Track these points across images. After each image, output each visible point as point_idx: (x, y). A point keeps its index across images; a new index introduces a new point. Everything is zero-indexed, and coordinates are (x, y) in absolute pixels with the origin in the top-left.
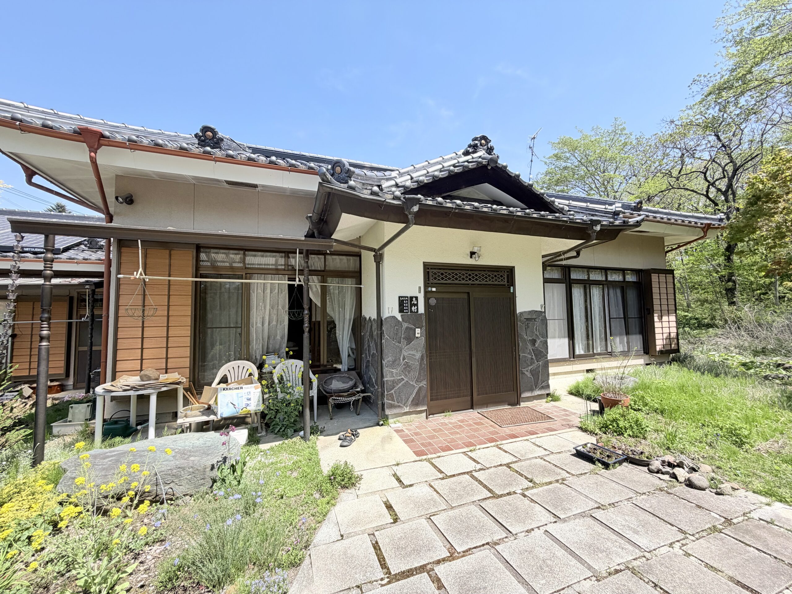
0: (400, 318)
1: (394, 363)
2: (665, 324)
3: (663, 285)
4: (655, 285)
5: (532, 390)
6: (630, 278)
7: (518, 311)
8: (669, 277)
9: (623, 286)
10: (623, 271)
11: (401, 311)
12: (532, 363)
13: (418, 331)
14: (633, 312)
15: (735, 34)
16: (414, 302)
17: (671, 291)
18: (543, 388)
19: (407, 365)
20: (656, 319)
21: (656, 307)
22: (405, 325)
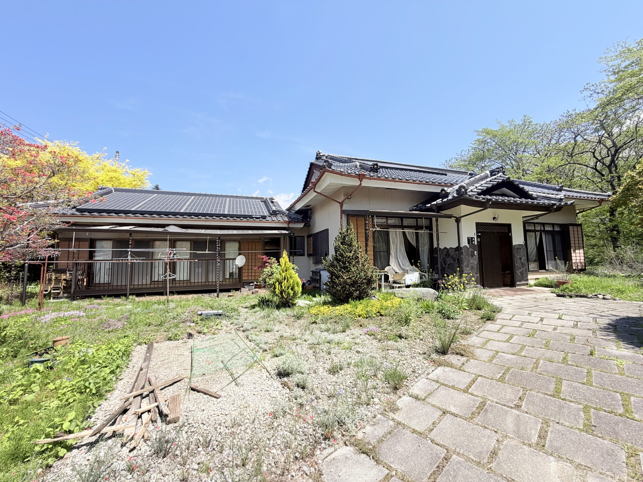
0: (468, 247)
1: (467, 266)
2: (578, 255)
3: (576, 233)
4: (571, 233)
5: (520, 281)
6: (557, 229)
7: (514, 244)
8: (579, 228)
9: (552, 233)
10: (553, 225)
11: (469, 243)
12: (520, 269)
13: (475, 252)
14: (559, 248)
15: (615, 68)
16: (473, 240)
17: (580, 236)
18: (525, 280)
19: (472, 267)
20: (572, 252)
21: (572, 245)
22: (471, 249)
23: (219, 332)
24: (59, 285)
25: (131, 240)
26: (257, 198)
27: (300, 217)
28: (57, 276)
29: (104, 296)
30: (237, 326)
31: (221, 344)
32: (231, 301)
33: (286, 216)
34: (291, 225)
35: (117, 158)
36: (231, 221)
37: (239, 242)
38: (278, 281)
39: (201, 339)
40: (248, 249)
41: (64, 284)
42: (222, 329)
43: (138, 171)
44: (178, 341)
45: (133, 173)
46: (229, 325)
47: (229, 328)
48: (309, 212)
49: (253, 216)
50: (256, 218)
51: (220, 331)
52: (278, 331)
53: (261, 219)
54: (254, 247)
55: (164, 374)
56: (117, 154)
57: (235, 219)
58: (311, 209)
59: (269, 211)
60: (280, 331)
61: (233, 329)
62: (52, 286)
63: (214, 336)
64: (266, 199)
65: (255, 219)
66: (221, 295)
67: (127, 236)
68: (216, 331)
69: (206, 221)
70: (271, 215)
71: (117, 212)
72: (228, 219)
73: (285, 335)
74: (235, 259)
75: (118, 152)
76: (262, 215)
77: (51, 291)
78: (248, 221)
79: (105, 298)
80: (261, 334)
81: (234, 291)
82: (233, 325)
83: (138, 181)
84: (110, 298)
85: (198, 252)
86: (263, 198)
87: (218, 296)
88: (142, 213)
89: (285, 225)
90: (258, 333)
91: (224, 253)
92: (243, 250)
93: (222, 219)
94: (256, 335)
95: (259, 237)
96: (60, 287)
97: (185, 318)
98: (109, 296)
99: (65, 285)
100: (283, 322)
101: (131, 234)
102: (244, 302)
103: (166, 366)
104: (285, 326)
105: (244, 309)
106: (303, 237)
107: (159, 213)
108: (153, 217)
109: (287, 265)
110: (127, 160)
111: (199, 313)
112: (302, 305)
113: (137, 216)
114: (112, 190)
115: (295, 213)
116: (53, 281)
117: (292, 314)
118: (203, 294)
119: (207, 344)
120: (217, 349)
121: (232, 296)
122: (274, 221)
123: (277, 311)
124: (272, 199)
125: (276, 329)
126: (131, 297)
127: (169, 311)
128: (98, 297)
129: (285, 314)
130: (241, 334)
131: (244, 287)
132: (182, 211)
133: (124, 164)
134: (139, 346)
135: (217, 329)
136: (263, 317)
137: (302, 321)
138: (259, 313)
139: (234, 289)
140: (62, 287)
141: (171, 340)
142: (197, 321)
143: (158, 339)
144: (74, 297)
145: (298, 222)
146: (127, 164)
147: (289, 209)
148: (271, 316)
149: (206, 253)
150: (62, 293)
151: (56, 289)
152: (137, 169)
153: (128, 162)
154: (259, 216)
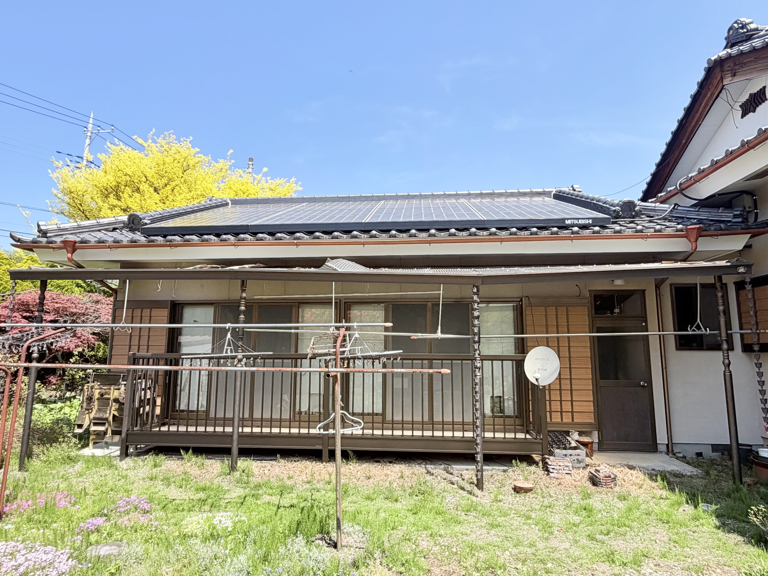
24: (105, 412)
25: (243, 302)
28: (103, 391)
29: (187, 449)
35: (250, 170)
36: (500, 242)
41: (113, 410)
50: (579, 226)
54: (563, 321)
56: (251, 163)
57: (515, 234)
62: (92, 415)
65: (575, 229)
77: (89, 425)
79: (185, 456)
81: (523, 465)
84: (200, 459)
87: (480, 485)
88: (272, 230)
92: (530, 328)
93: (474, 235)
96: (107, 419)
98: (198, 452)
99: (116, 413)
101: (244, 283)
107: (311, 230)
114: (227, 203)
116: (96, 403)
122: (641, 231)
126: (241, 461)
128: (173, 452)
140: (111, 419)
144: (127, 447)
145: (730, 229)
150: (109, 432)
151: (100, 422)
152: (278, 181)
153: (266, 172)
154: (587, 222)
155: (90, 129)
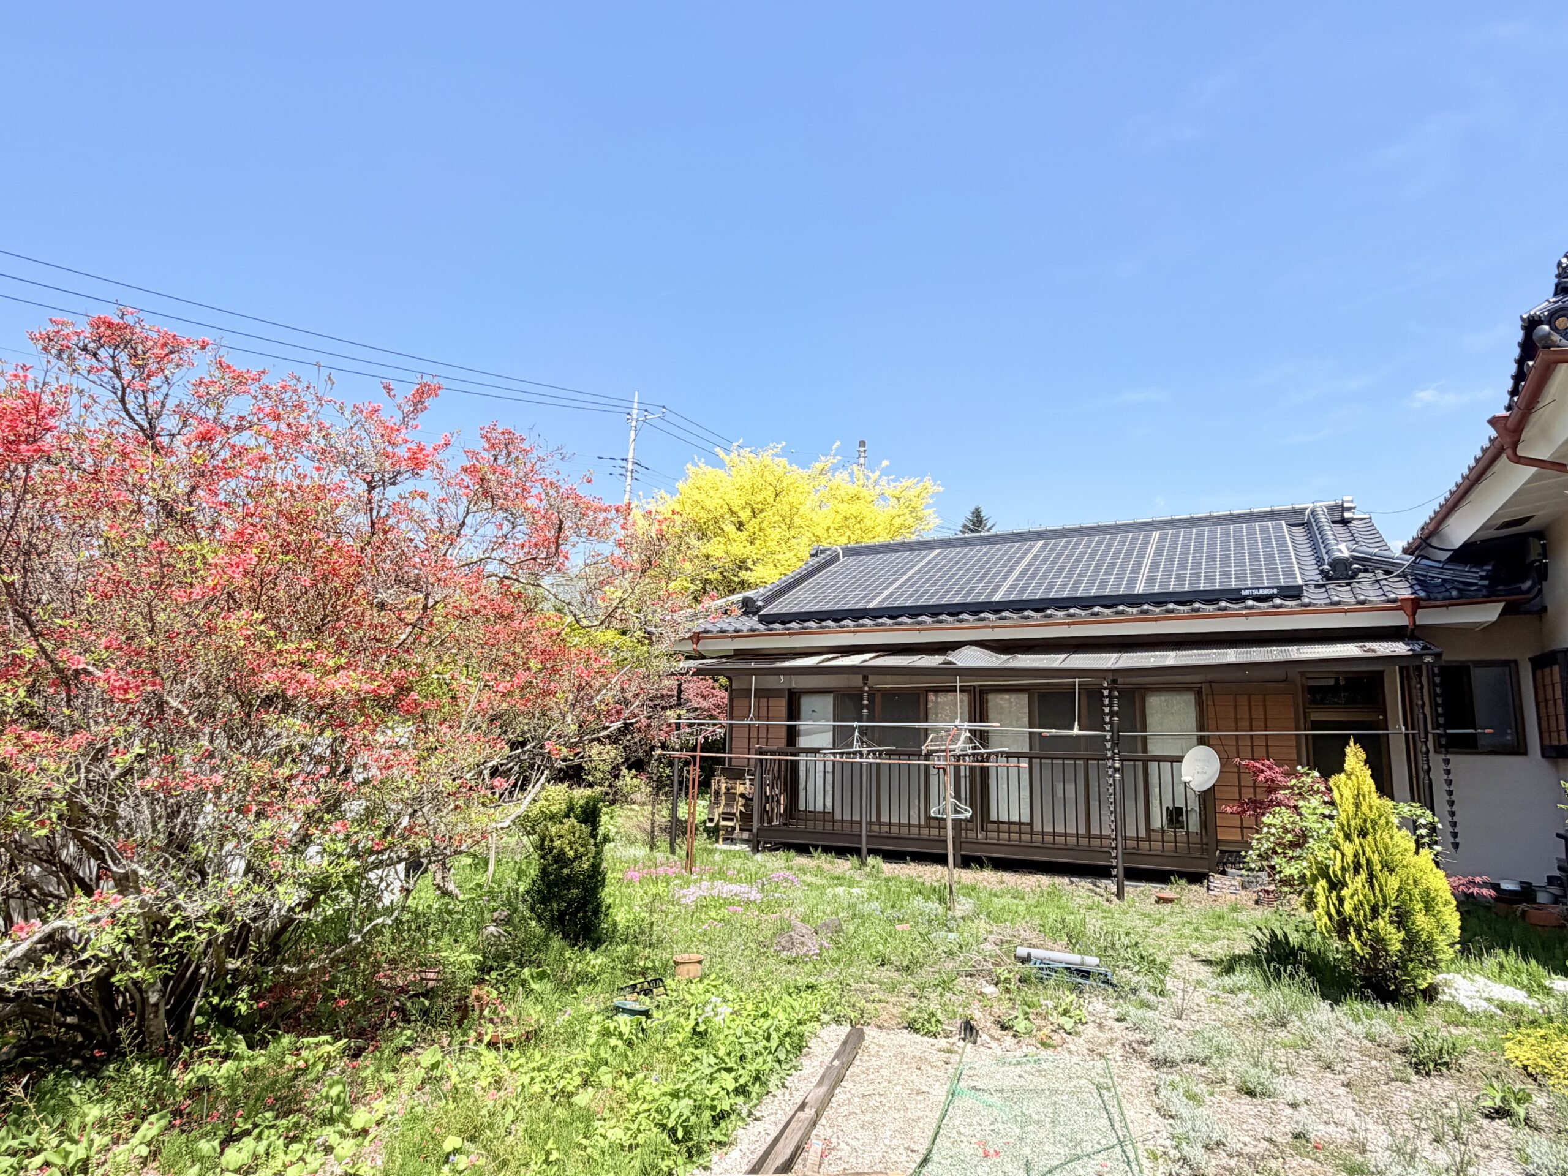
23: (1064, 1042)
24: (732, 807)
25: (865, 696)
26: (1273, 515)
27: (1474, 575)
28: (729, 786)
29: (816, 847)
30: (1137, 1036)
31: (1054, 1091)
32: (1160, 922)
33: (1404, 575)
34: (1427, 617)
35: (862, 460)
36: (1156, 620)
37: (1199, 693)
38: (1326, 876)
39: (999, 1052)
40: (1236, 721)
41: (739, 807)
42: (1078, 1034)
43: (908, 486)
44: (932, 1040)
45: (897, 493)
46: (1111, 1022)
47: (1106, 1035)
48: (1535, 546)
49: (1245, 593)
50: (1257, 599)
51: (1069, 1038)
52: (1294, 1106)
53: (1278, 601)
54: (1258, 713)
55: (854, 1143)
56: (862, 449)
57: (1172, 611)
58: (1540, 534)
59: (1320, 561)
60: (1304, 1109)
61: (1118, 1044)
62: (721, 810)
63: (1043, 1053)
64: (1313, 512)
65: (1250, 603)
66: (1133, 889)
67: (857, 681)
68: (1055, 1036)
69: (1069, 624)
70: (1329, 579)
71: (837, 616)
72: (1146, 612)
73: (1318, 1131)
74: (1180, 759)
75: (862, 444)
76: (1282, 583)
77: (718, 821)
78: (1224, 614)
79: (816, 855)
80: (1217, 1098)
81: (1183, 882)
82: (1124, 1024)
83: (908, 516)
84: (829, 857)
85: (1046, 732)
86: (1302, 511)
87: (1120, 895)
88: (893, 613)
89: (1400, 619)
90: (1202, 1089)
91: (1145, 738)
92: (1212, 723)
93: (1122, 613)
94: (1191, 1097)
95: (1280, 674)
96: (734, 814)
97: (978, 962)
98: (827, 850)
99: (742, 809)
100: (1338, 1067)
101: (865, 678)
102: (1209, 934)
103: (868, 1117)
104: (1342, 1091)
105: (1196, 966)
106: (1512, 665)
107: (935, 611)
108: (920, 623)
109: (1365, 808)
110: (885, 463)
111: (1022, 951)
112: (1467, 1004)
113: (882, 624)
114: (838, 555)
115: (1450, 560)
116: (723, 797)
117: (1396, 1040)
118: (1073, 879)
119: (1009, 1077)
120: (1032, 1108)
121: (1171, 901)
122: (1338, 603)
123: (1325, 1005)
124: (1344, 509)
125: (1291, 1089)
126: (871, 860)
127: (952, 924)
128: (803, 849)
129: (1358, 1029)
130: (1142, 1071)
131: (1224, 873)
132: (997, 598)
133: (878, 473)
134: (834, 1026)
135: (1061, 1027)
136: (1257, 1022)
137: (1441, 1087)
138: (1247, 994)
139: (1181, 875)
140: (738, 814)
141: (917, 1031)
142: (1007, 980)
143: (884, 1016)
144: (759, 842)
145: (1466, 596)
146: (885, 472)
147: (1421, 546)
148: (1295, 1023)
149: (1071, 737)
150: (738, 828)
151: (728, 817)
152: (906, 482)
153: (887, 466)
154: (1270, 591)
155: (635, 416)
